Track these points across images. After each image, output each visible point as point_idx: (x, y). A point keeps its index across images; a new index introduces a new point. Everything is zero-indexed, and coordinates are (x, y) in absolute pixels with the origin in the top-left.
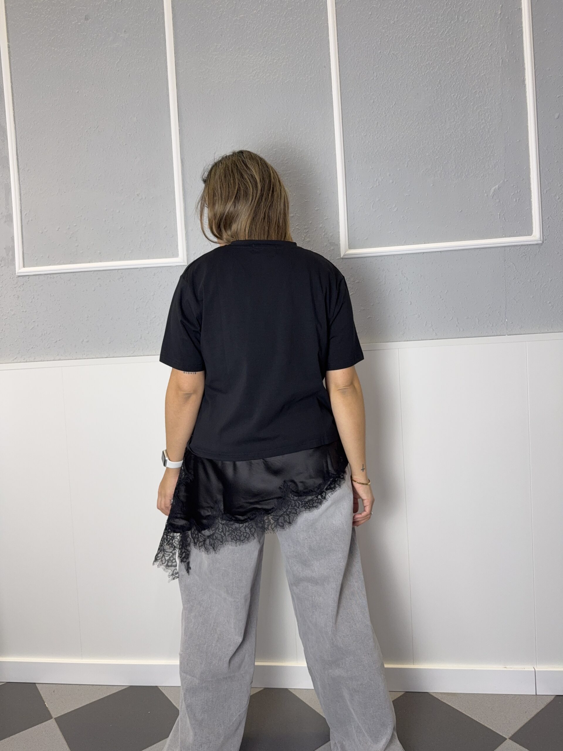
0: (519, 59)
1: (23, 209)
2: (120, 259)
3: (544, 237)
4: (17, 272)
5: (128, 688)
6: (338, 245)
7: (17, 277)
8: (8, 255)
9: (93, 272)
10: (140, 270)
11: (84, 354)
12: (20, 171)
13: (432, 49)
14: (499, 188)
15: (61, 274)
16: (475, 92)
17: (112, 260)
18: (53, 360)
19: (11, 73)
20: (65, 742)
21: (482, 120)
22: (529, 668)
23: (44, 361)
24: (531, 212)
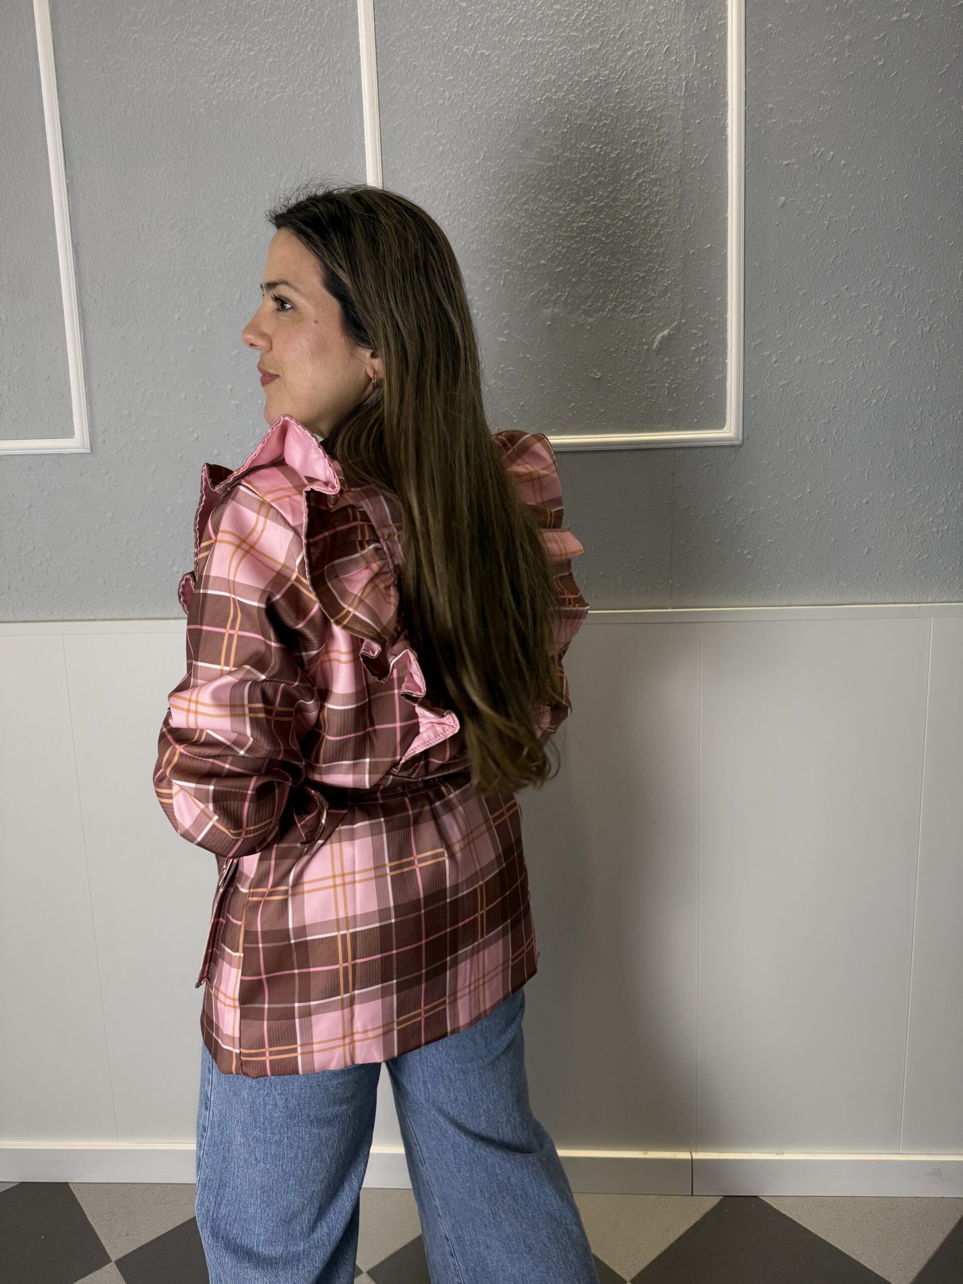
0: (717, 83)
3: (745, 432)
14: (670, 336)
24: (725, 385)
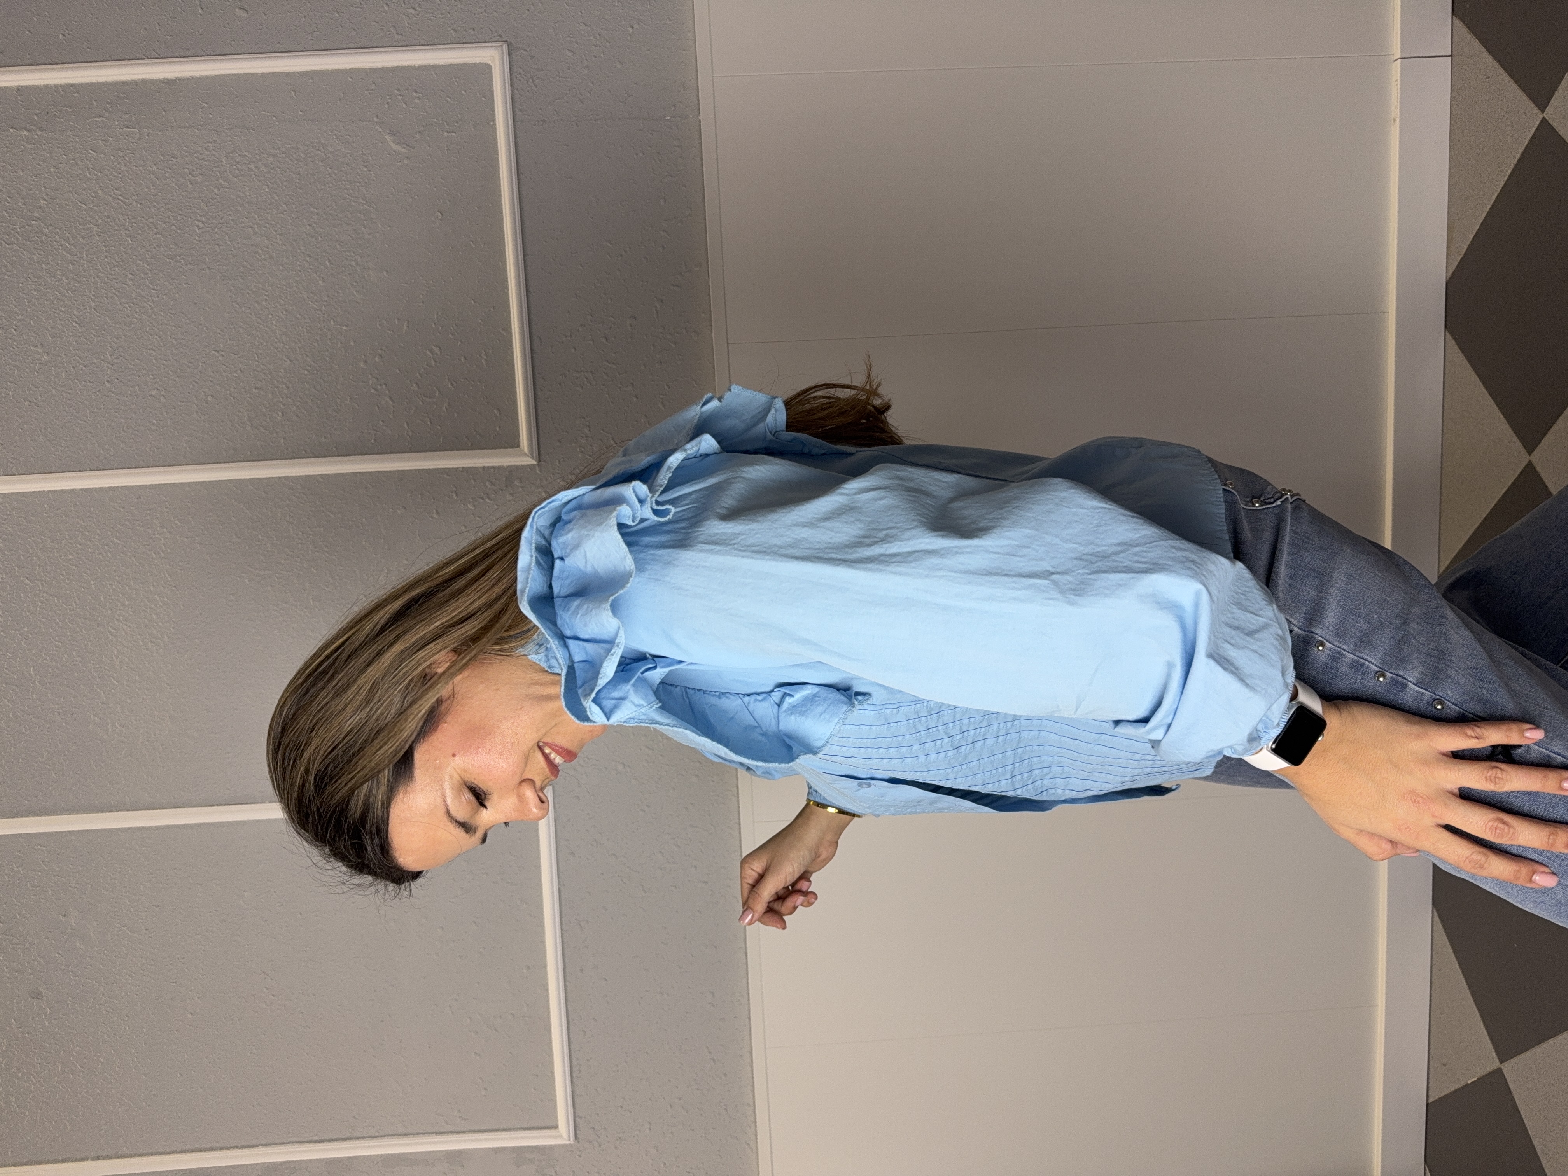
1: (436, 1130)
2: (541, 926)
3: (494, 39)
4: (568, 1142)
5: (1437, 911)
6: (512, 471)
7: (578, 1142)
8: (531, 1161)
9: (567, 983)
10: (564, 885)
11: (739, 1001)
12: (356, 1134)
13: (100, 274)
14: (392, 133)
15: (572, 1050)
16: (192, 183)
17: (543, 942)
18: (752, 1066)
19: (151, 1154)
20: (1551, 1042)
21: (250, 169)
22: (1396, 70)
23: (753, 1086)
24: (443, 66)
